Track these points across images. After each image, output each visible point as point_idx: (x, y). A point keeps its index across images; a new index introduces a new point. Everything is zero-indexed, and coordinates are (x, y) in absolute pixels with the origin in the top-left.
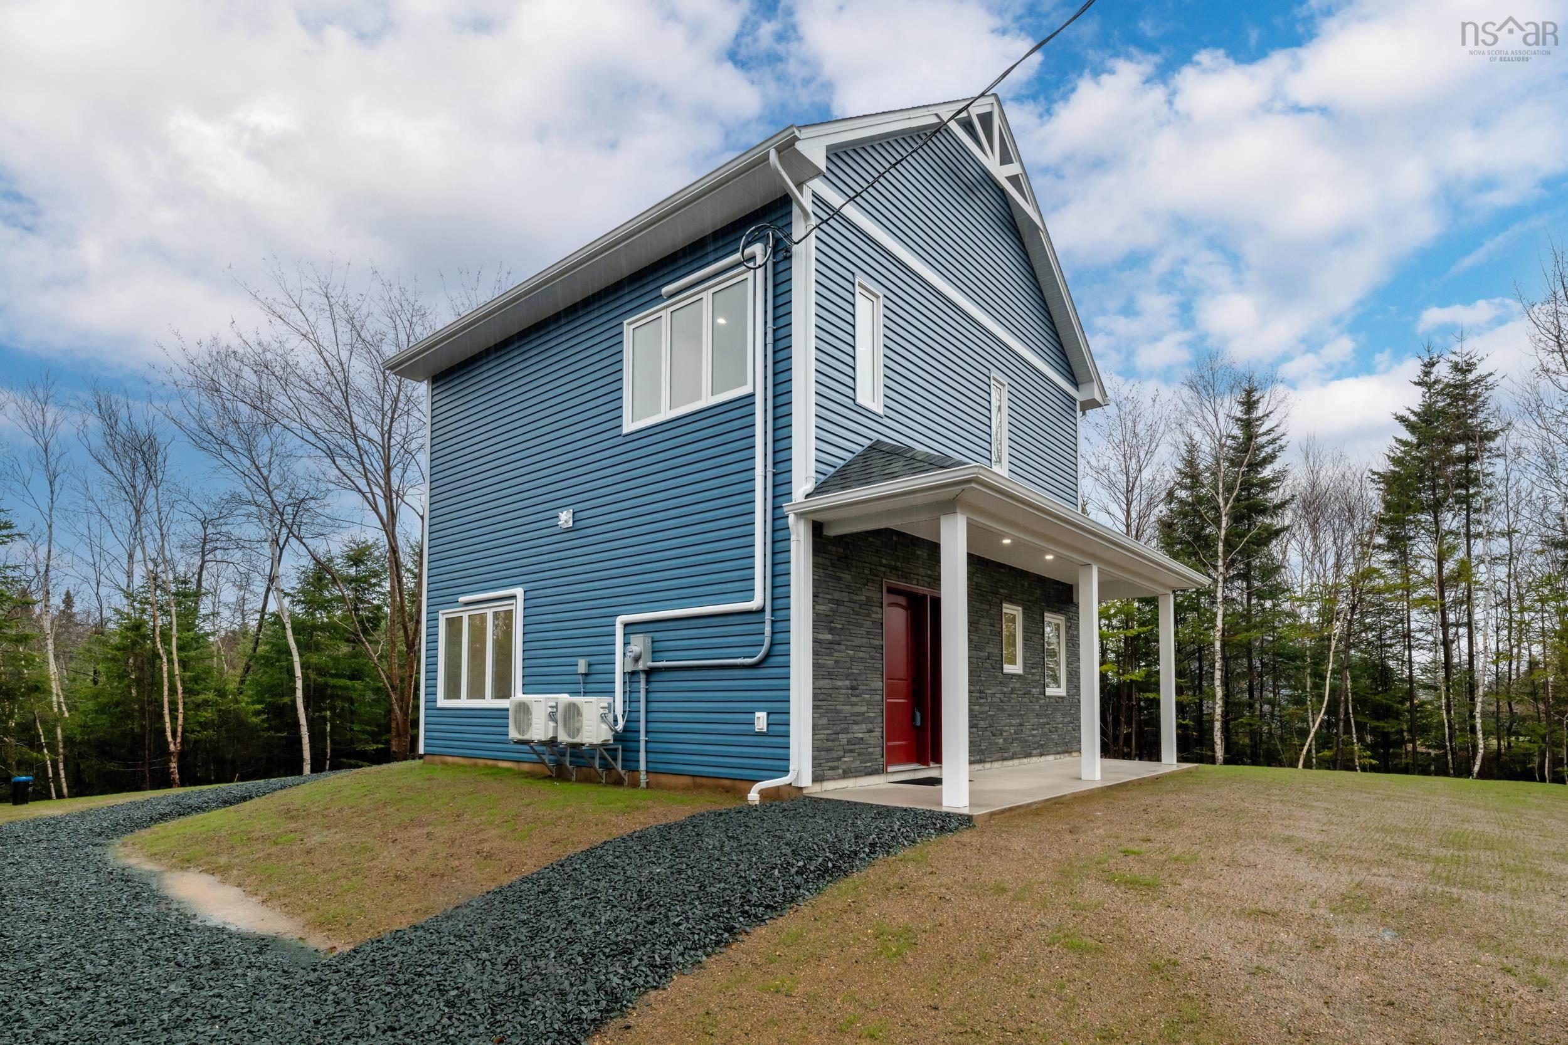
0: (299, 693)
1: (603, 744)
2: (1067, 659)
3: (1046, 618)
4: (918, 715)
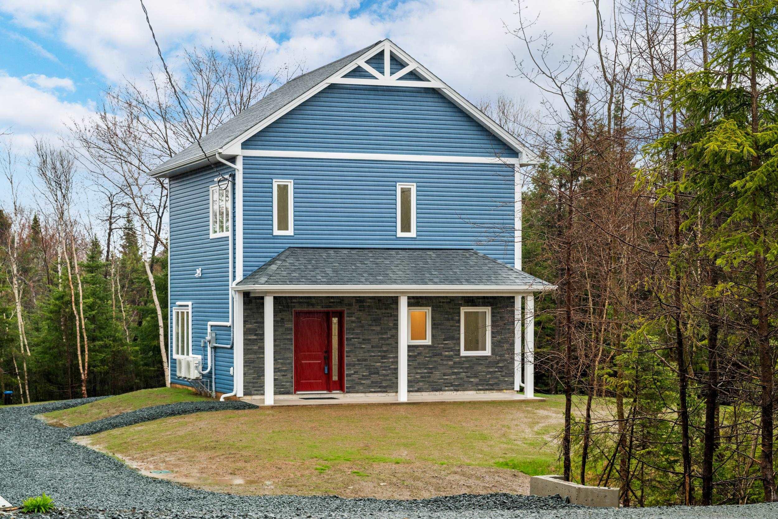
1: (197, 379)
2: (493, 333)
3: (463, 310)
4: (326, 368)
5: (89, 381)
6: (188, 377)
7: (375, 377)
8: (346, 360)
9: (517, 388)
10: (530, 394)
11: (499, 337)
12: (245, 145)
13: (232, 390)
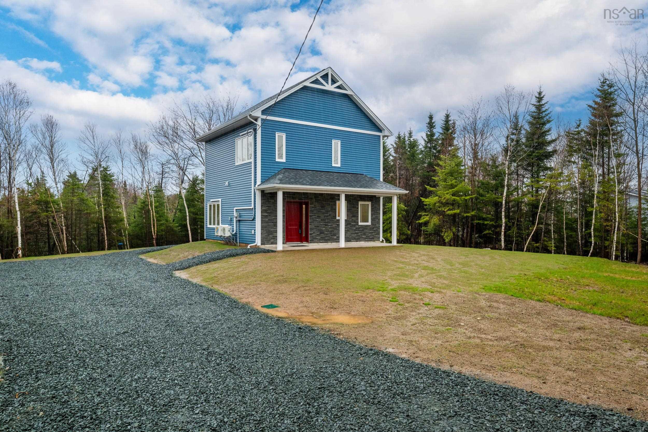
0: (188, 221)
1: (230, 236)
2: (372, 214)
3: (360, 203)
4: (300, 230)
5: (157, 239)
6: (223, 235)
7: (323, 235)
8: (310, 226)
9: (381, 240)
10: (394, 242)
11: (374, 216)
12: (264, 112)
13: (255, 242)
